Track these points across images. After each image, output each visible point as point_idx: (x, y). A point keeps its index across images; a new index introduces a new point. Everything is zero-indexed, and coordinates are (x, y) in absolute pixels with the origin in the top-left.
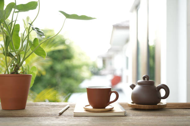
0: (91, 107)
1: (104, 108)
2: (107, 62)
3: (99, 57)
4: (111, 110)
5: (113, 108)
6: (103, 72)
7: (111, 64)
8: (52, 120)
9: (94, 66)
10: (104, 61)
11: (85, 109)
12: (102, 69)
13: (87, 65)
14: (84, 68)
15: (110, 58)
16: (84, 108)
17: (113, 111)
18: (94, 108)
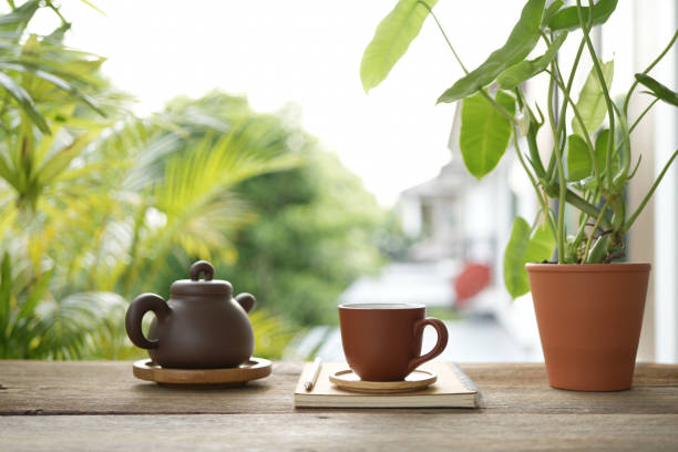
0: (354, 377)
1: (401, 379)
2: (438, 214)
3: (405, 195)
4: (425, 387)
5: (434, 380)
6: (423, 250)
7: (453, 222)
8: (308, 426)
9: (392, 227)
10: (426, 212)
11: (332, 385)
12: (419, 240)
13: (366, 226)
14: (356, 237)
15: (450, 197)
16: (332, 380)
17: (434, 389)
18: (364, 378)
